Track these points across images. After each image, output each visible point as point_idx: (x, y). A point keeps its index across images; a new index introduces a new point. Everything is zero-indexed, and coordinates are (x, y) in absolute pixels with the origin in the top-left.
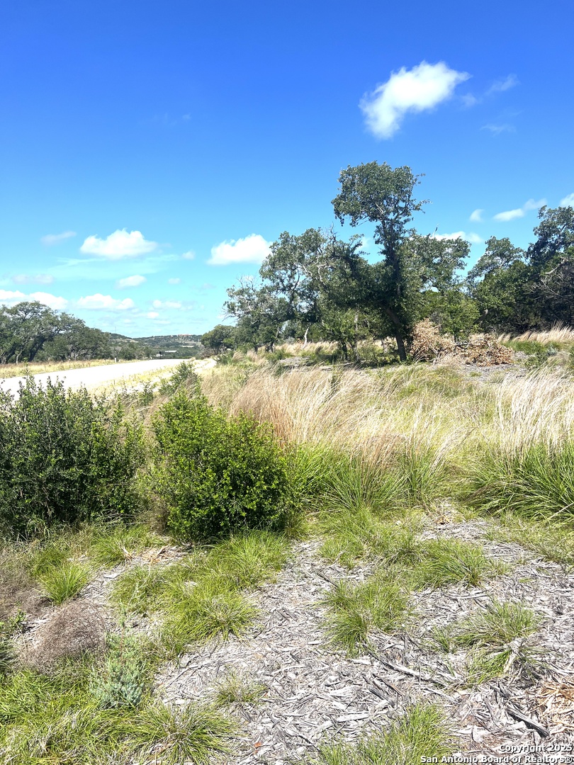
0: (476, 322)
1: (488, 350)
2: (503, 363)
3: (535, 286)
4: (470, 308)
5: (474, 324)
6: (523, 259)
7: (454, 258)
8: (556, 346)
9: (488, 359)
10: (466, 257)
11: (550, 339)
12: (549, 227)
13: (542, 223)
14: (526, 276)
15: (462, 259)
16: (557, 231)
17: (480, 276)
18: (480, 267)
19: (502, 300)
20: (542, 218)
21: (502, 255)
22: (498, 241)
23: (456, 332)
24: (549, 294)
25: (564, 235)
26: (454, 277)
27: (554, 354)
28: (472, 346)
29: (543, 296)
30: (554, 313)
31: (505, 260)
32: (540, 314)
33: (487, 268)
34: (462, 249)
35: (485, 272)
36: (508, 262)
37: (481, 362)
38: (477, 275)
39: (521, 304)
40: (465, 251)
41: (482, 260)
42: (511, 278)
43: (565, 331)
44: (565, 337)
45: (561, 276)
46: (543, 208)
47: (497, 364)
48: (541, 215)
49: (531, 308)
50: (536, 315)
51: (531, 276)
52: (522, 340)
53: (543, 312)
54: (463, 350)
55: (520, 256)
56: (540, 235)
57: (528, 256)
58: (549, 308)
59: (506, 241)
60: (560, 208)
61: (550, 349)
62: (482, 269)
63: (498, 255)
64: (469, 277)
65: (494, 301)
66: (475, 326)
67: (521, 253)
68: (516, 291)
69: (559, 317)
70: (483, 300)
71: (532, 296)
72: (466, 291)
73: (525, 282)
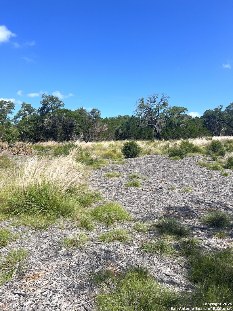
0: (18, 137)
1: (23, 149)
2: (29, 154)
3: (42, 124)
4: (15, 131)
5: (17, 138)
6: (37, 113)
7: (8, 109)
8: (50, 148)
9: (23, 152)
10: (13, 109)
11: (48, 145)
12: (46, 102)
13: (43, 100)
14: (38, 120)
15: (11, 110)
16: (49, 104)
17: (19, 118)
18: (19, 115)
19: (29, 128)
20: (43, 98)
21: (28, 111)
22: (26, 105)
23: (9, 141)
24: (47, 128)
25: (51, 106)
26: (8, 117)
27: (49, 151)
28: (16, 147)
29: (45, 128)
30: (49, 135)
31: (29, 112)
32: (44, 135)
33: (22, 115)
34: (11, 106)
35: (21, 117)
36: (31, 113)
37: (20, 154)
38: (18, 117)
39: (37, 130)
40: (13, 107)
41: (20, 111)
42: (32, 120)
43: (53, 142)
44: (53, 144)
45: (51, 121)
46: (44, 94)
47: (26, 154)
48: (43, 97)
49: (41, 132)
50: (43, 135)
51: (40, 120)
52: (37, 145)
53: (45, 134)
54: (12, 148)
55: (35, 112)
56: (42, 104)
57: (38, 112)
58: (47, 133)
59: (30, 105)
60: (50, 96)
61: (47, 149)
62: (20, 115)
63: (26, 110)
64: (14, 118)
65: (25, 129)
66: (18, 138)
67: (36, 111)
68: (34, 125)
69: (51, 137)
70: (21, 128)
71: (41, 128)
72: (13, 124)
73: (38, 122)
